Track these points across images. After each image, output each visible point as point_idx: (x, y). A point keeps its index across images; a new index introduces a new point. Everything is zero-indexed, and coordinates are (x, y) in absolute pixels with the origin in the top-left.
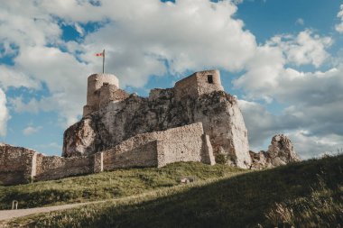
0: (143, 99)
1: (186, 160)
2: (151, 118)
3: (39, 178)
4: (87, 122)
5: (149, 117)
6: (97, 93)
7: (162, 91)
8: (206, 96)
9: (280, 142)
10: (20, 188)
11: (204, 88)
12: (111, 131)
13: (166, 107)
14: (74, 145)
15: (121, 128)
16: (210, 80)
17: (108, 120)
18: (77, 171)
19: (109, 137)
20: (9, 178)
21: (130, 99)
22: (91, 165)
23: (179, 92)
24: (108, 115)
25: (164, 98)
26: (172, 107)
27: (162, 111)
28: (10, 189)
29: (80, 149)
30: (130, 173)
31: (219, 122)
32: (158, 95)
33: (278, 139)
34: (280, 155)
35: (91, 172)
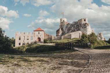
0: (71, 24)
1: (76, 38)
2: (73, 28)
3: (54, 40)
4: (60, 29)
5: (72, 28)
6: (62, 23)
7: (75, 22)
8: (83, 24)
9: (100, 34)
10: (52, 41)
11: (83, 22)
12: (65, 31)
13: (76, 26)
14: (58, 34)
15: (67, 30)
16: (85, 20)
17: (64, 29)
18: (59, 39)
19: (64, 32)
20: (50, 40)
21: (68, 24)
22: (61, 38)
23: (78, 23)
24: (64, 28)
25: (75, 24)
26: (77, 26)
27: (75, 27)
28: (50, 41)
29: (59, 34)
30: (67, 39)
31: (85, 30)
32: (74, 23)
33: (99, 33)
34: (99, 36)
35: (61, 39)
